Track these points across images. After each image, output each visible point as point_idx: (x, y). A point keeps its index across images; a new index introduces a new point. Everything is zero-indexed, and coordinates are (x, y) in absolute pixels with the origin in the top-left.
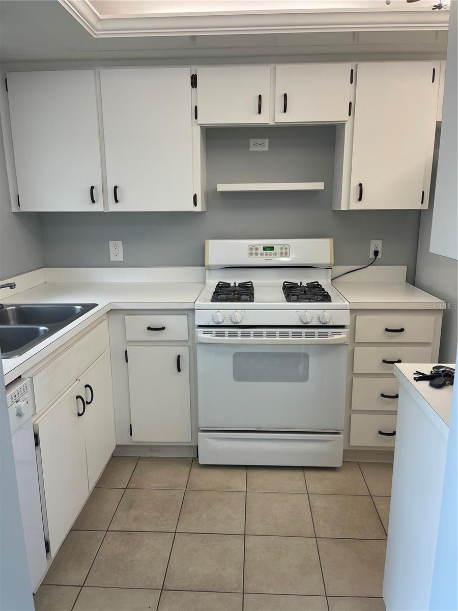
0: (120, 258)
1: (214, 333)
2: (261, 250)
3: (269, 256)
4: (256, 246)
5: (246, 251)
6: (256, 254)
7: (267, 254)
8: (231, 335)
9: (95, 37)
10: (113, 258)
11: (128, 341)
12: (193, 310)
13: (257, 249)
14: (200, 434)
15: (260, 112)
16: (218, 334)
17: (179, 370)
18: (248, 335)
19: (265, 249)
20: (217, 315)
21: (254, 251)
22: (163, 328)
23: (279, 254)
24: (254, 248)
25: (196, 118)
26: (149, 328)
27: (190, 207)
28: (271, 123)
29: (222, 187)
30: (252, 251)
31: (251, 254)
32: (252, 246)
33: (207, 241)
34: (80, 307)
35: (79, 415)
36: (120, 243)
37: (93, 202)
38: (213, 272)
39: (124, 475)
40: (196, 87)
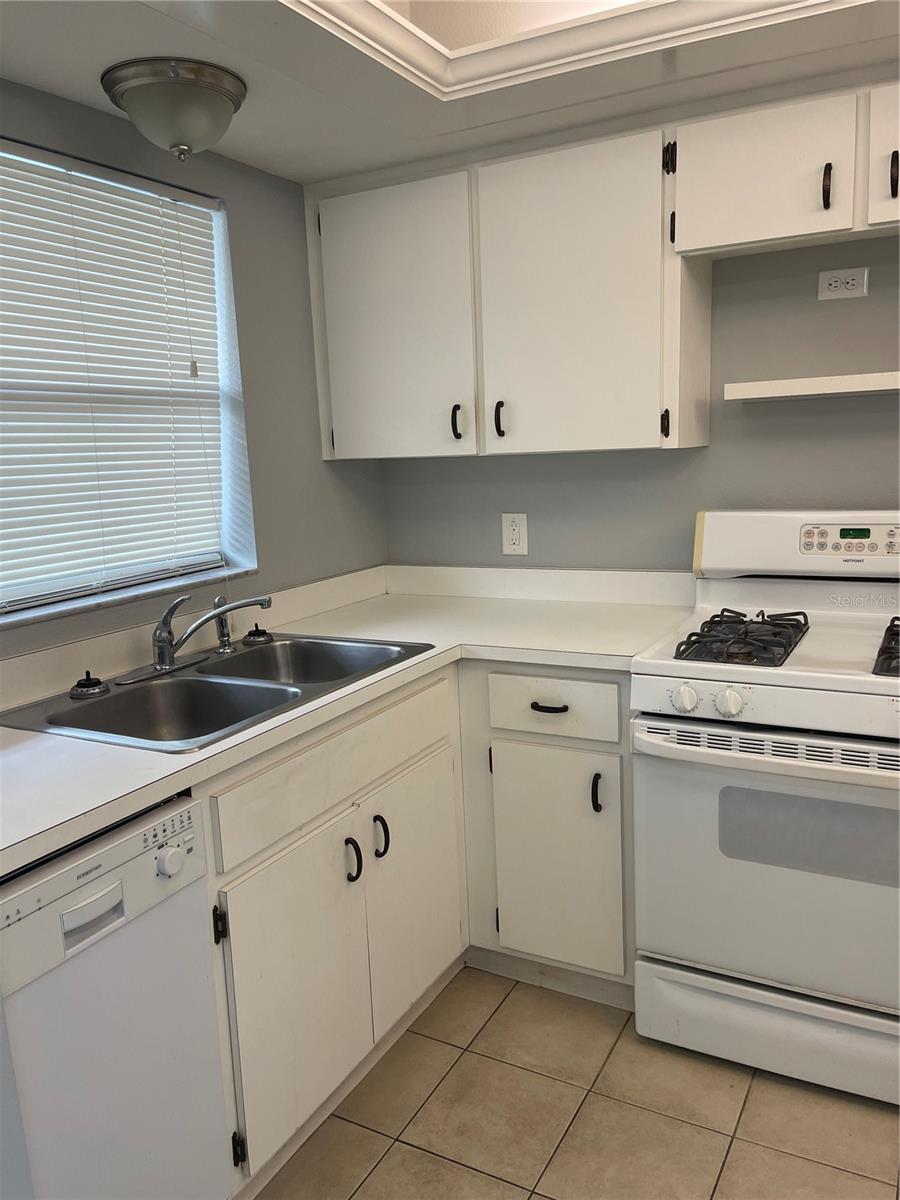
0: (522, 549)
1: (674, 734)
2: (834, 536)
3: (854, 552)
4: (822, 527)
5: (795, 539)
6: (822, 546)
7: (849, 547)
8: (715, 742)
9: (444, 100)
10: (508, 549)
11: (494, 728)
12: (628, 673)
13: (823, 534)
14: (639, 963)
15: (827, 205)
16: (684, 739)
17: (597, 807)
18: (758, 748)
19: (845, 533)
20: (679, 692)
21: (816, 540)
22: (565, 709)
23: (882, 548)
24: (816, 531)
25: (673, 239)
26: (535, 706)
27: (652, 439)
28: (859, 227)
29: (735, 391)
30: (812, 538)
31: (809, 546)
32: (810, 527)
33: (699, 514)
34: (398, 649)
35: (351, 879)
36: (522, 519)
37: (458, 436)
38: (714, 586)
39: (473, 1015)
40: (674, 171)
